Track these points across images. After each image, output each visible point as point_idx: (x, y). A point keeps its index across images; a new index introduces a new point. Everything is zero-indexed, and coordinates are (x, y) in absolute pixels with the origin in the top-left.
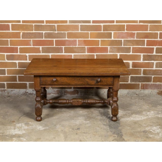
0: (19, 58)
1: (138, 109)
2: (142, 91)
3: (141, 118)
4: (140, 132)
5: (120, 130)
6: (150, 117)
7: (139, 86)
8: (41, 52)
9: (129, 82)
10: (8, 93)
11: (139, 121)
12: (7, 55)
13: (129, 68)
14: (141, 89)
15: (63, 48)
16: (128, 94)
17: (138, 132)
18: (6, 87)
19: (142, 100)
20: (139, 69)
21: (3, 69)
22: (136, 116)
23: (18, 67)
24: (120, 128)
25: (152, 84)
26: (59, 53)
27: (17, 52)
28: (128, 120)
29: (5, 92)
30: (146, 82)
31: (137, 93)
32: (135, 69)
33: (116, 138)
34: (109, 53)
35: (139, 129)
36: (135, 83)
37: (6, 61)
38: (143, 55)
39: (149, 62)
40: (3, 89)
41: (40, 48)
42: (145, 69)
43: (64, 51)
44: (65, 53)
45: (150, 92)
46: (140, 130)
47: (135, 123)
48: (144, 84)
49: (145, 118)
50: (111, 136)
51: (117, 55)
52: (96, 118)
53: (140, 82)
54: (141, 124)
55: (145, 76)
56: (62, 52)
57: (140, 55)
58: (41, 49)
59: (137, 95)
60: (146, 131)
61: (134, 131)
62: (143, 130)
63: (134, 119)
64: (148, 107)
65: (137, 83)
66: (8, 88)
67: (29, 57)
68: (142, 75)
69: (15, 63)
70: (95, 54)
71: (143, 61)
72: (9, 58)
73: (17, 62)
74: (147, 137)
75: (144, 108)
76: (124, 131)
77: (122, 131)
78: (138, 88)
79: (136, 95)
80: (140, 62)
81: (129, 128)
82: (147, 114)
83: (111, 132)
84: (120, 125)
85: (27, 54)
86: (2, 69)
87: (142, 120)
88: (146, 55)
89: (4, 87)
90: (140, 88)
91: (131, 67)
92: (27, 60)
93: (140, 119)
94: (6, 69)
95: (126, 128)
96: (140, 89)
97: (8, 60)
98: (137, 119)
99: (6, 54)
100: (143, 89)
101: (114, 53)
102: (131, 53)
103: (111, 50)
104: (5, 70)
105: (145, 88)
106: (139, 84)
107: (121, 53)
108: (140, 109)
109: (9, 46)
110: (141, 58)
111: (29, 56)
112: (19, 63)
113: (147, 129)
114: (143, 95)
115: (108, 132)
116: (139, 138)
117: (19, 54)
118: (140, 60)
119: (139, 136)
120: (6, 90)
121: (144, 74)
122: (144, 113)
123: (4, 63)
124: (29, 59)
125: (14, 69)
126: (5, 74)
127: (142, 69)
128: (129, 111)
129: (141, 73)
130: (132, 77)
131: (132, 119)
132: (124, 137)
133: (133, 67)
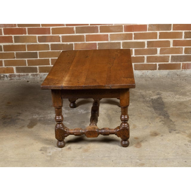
0: (52, 39)
1: (182, 90)
2: (184, 71)
3: (186, 98)
4: (187, 113)
5: (166, 112)
7: (180, 66)
8: (75, 32)
9: (170, 62)
10: (41, 78)
11: (184, 102)
12: (38, 37)
13: (170, 47)
14: (182, 69)
15: (98, 27)
16: (168, 74)
17: (185, 113)
18: (38, 71)
19: (183, 81)
20: (180, 48)
21: (35, 51)
22: (181, 97)
23: (50, 49)
24: (165, 109)
26: (94, 32)
27: (50, 34)
28: (173, 101)
29: (38, 76)
30: (188, 61)
31: (178, 73)
32: (176, 48)
33: (163, 119)
34: (148, 32)
35: (185, 110)
36: (175, 63)
37: (38, 43)
38: (185, 32)
40: (35, 73)
41: (73, 28)
42: (187, 48)
43: (99, 31)
44: (100, 32)
46: (187, 111)
47: (181, 104)
48: (185, 64)
49: (190, 98)
50: (157, 117)
51: (157, 33)
52: (138, 100)
53: (181, 61)
54: (187, 105)
55: (186, 55)
56: (98, 32)
57: (182, 33)
58: (75, 29)
59: (178, 75)
61: (180, 111)
63: (179, 100)
65: (178, 63)
66: (40, 72)
67: (62, 38)
68: (183, 54)
69: (48, 45)
70: (133, 33)
71: (184, 39)
72: (41, 39)
73: (50, 43)
75: (188, 89)
76: (169, 112)
78: (179, 68)
79: (177, 76)
80: (182, 40)
81: (174, 109)
83: (156, 113)
84: (164, 106)
85: (60, 35)
87: (187, 101)
88: (188, 32)
89: (37, 72)
90: (181, 68)
91: (171, 46)
92: (60, 41)
93: (185, 100)
94: (38, 52)
95: (171, 109)
96: (181, 69)
97: (40, 41)
98: (182, 100)
99: (37, 35)
100: (185, 68)
101: (153, 31)
102: (172, 31)
103: (150, 28)
104: (37, 53)
105: (186, 67)
106: (180, 64)
107: (161, 30)
108: (184, 90)
109: (40, 26)
110: (182, 36)
111: (62, 36)
112: (52, 45)
114: (184, 76)
115: (153, 113)
116: (187, 118)
117: (51, 35)
118: (182, 38)
119: (186, 116)
120: (38, 74)
121: (186, 52)
122: (188, 94)
123: (35, 45)
124: (62, 40)
125: (47, 51)
126: (37, 58)
127: (184, 47)
128: (172, 92)
129: (182, 52)
130: (172, 57)
131: (176, 100)
132: (171, 118)
133: (173, 46)
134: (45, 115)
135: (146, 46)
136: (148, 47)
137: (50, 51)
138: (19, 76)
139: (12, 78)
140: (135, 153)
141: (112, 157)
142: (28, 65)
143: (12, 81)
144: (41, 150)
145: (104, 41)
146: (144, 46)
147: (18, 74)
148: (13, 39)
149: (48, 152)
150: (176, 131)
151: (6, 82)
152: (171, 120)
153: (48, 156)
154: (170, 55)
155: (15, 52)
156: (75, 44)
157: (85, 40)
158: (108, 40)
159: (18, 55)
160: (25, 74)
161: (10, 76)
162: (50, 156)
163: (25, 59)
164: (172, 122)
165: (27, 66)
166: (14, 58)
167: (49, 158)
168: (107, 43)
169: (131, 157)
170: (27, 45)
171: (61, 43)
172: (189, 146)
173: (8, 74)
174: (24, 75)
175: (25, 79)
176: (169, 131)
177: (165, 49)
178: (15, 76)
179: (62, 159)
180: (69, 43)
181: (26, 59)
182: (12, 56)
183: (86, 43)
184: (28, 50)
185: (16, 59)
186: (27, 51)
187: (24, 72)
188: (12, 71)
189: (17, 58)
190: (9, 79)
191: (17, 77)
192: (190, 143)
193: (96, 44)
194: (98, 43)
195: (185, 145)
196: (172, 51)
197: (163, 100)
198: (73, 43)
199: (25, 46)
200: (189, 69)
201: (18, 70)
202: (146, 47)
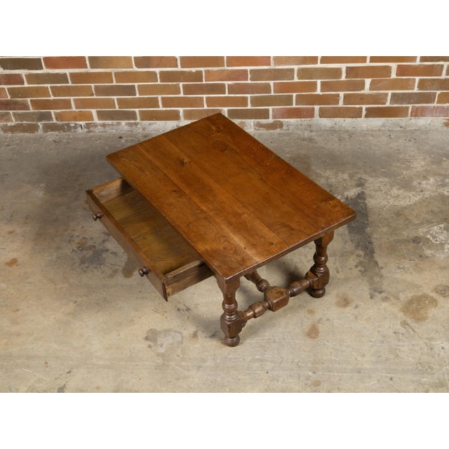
0: (161, 62)
1: (404, 172)
2: (414, 121)
3: (410, 197)
5: (369, 237)
6: (427, 194)
7: (408, 110)
9: (388, 104)
10: (144, 129)
11: (405, 208)
12: (135, 58)
13: (390, 77)
14: (411, 116)
16: (383, 126)
17: (404, 241)
18: (138, 117)
19: (411, 144)
20: (410, 79)
21: (130, 84)
22: (400, 192)
23: (159, 80)
24: (368, 229)
25: (434, 107)
28: (385, 206)
29: (138, 126)
30: (424, 103)
31: (403, 124)
32: (402, 79)
33: (362, 259)
35: (405, 234)
36: (399, 105)
37: (135, 69)
39: (433, 65)
40: (133, 121)
42: (424, 79)
45: (429, 121)
46: (408, 237)
47: (399, 213)
48: (418, 108)
49: (417, 198)
50: (352, 253)
53: (409, 103)
54: (410, 217)
55: (422, 91)
59: (401, 127)
60: (419, 238)
61: (396, 237)
62: (413, 234)
63: (396, 203)
64: (423, 163)
65: (404, 106)
66: (142, 120)
67: (181, 61)
68: (416, 90)
69: (154, 73)
71: (420, 63)
72: (140, 63)
73: (157, 70)
74: (420, 256)
75: (416, 168)
76: (375, 239)
77: (373, 240)
78: (406, 115)
79: (400, 129)
80: (415, 66)
81: (385, 229)
82: (422, 186)
83: (352, 241)
84: (368, 220)
86: (128, 86)
87: (411, 205)
89: (136, 119)
90: (409, 115)
91: (393, 76)
92: (177, 66)
93: (407, 202)
94: (136, 84)
95: (380, 230)
96: (409, 117)
97: (138, 66)
98: (402, 203)
99: (133, 56)
100: (416, 116)
104: (134, 86)
105: (419, 114)
106: (408, 108)
108: (409, 172)
110: (416, 57)
111: (181, 58)
112: (161, 73)
113: (421, 232)
114: (413, 128)
115: (347, 242)
116: (405, 258)
118: (415, 60)
119: (405, 252)
120: (138, 123)
121: (420, 87)
122: (415, 183)
123: (131, 73)
124: (181, 64)
125: (152, 83)
126: (135, 95)
127: (417, 79)
128: (385, 177)
129: (414, 86)
130: (393, 95)
131: (392, 201)
132: (377, 257)
133: (397, 75)
135: (344, 75)
136: (346, 77)
137: (159, 83)
138: (104, 125)
139: (92, 129)
140: (306, 351)
141: (267, 361)
142: (119, 108)
143: (91, 134)
144: (147, 339)
145: (263, 65)
146: (340, 76)
147: (101, 122)
148: (87, 62)
149: (159, 343)
150: (384, 295)
151: (80, 136)
152: (376, 263)
153: (158, 355)
154: (390, 92)
155: (93, 85)
156: (206, 71)
157: (225, 64)
158: (269, 64)
159: (99, 91)
160: (115, 122)
161: (88, 126)
162: (163, 355)
163: (113, 97)
164: (377, 270)
165: (117, 109)
166: (92, 95)
167: (160, 361)
168: (267, 70)
169: (299, 364)
170: (115, 73)
171: (179, 69)
172: (401, 335)
173: (83, 123)
174: (112, 125)
175: (114, 131)
176: (370, 294)
177: (380, 81)
178: (96, 126)
179: (183, 364)
180: (194, 70)
181: (115, 98)
182: (88, 91)
183: (228, 70)
184: (117, 82)
185: (95, 97)
186: (115, 83)
187: (112, 119)
188: (90, 117)
189: (97, 95)
190: (86, 130)
191: (99, 127)
192: (403, 329)
193: (246, 71)
194: (251, 71)
195: (395, 333)
196: (394, 84)
197: (366, 202)
198: (202, 69)
199: (110, 74)
200: (424, 116)
201: (102, 115)
202: (343, 78)
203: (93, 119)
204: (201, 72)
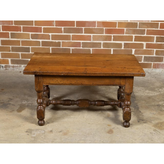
0: (43, 37)
1: (151, 86)
2: (154, 70)
3: (154, 93)
5: (136, 104)
6: (162, 93)
7: (151, 65)
8: (63, 32)
9: (142, 62)
12: (31, 34)
13: (143, 48)
14: (153, 68)
15: (83, 28)
17: (153, 106)
19: (154, 78)
20: (152, 50)
21: (28, 47)
22: (150, 92)
23: (41, 45)
24: (136, 101)
25: (163, 64)
26: (79, 33)
27: (41, 32)
28: (143, 95)
30: (158, 62)
31: (149, 71)
32: (148, 50)
33: (133, 110)
34: (125, 35)
35: (153, 104)
36: (148, 62)
37: (31, 40)
38: (156, 37)
39: (161, 44)
41: (62, 28)
42: (158, 50)
43: (84, 32)
44: (84, 33)
45: (161, 71)
46: (154, 104)
47: (149, 98)
48: (156, 64)
49: (158, 94)
51: (133, 36)
52: (114, 92)
53: (152, 61)
54: (155, 99)
55: (157, 56)
56: (82, 33)
57: (154, 37)
58: (63, 29)
59: (149, 73)
60: (159, 105)
61: (149, 104)
62: (157, 104)
63: (148, 95)
64: (159, 84)
67: (51, 37)
68: (154, 55)
69: (39, 42)
70: (112, 35)
71: (156, 43)
72: (33, 37)
73: (41, 40)
74: (161, 110)
75: (156, 85)
76: (139, 104)
78: (151, 67)
79: (148, 74)
80: (153, 44)
81: (144, 102)
82: (159, 90)
84: (135, 99)
85: (50, 34)
86: (27, 47)
87: (155, 95)
88: (159, 37)
90: (152, 67)
91: (145, 48)
92: (49, 39)
93: (153, 94)
94: (30, 47)
95: (141, 102)
96: (152, 68)
97: (32, 38)
98: (151, 95)
99: (30, 33)
100: (155, 68)
101: (130, 34)
102: (145, 35)
103: (127, 32)
104: (29, 48)
105: (156, 67)
106: (151, 64)
107: (136, 34)
108: (153, 86)
109: (33, 26)
110: (154, 40)
111: (52, 35)
112: (42, 42)
113: (160, 103)
114: (154, 74)
117: (42, 33)
118: (154, 42)
119: (153, 109)
121: (156, 54)
122: (156, 89)
123: (28, 41)
124: (51, 38)
125: (38, 47)
126: (29, 52)
127: (155, 50)
128: (143, 87)
129: (154, 53)
130: (145, 57)
131: (146, 94)
132: (140, 110)
133: (146, 48)
134: (33, 102)
135: (123, 47)
136: (124, 48)
137: (41, 47)
138: (13, 67)
139: (7, 68)
140: (107, 138)
141: (87, 140)
142: (21, 58)
143: (7, 70)
144: (27, 132)
145: (88, 40)
146: (121, 47)
147: (12, 65)
148: (10, 35)
149: (32, 133)
150: (144, 121)
151: (2, 71)
152: (140, 112)
153: (32, 137)
154: (143, 56)
155: (11, 46)
156: (62, 42)
157: (71, 39)
158: (90, 40)
159: (13, 49)
160: (18, 65)
161: (6, 67)
162: (34, 137)
163: (19, 53)
164: (141, 113)
165: (21, 59)
166: (10, 51)
167: (33, 139)
168: (89, 42)
169: (104, 142)
170: (22, 41)
171: (51, 40)
172: (153, 134)
173: (3, 65)
174: (17, 67)
175: (18, 70)
176: (138, 121)
177: (139, 50)
178: (9, 67)
179: (45, 140)
180: (57, 41)
181: (20, 53)
182: (8, 49)
183: (72, 42)
184: (22, 46)
185: (11, 52)
186: (21, 46)
187: (18, 64)
189: (12, 52)
190: (5, 69)
191: (11, 67)
192: (154, 132)
193: (80, 43)
194: (82, 43)
195: (151, 133)
196: (145, 52)
197: (134, 94)
198: (61, 41)
199: (19, 41)
200: (158, 68)
201: (13, 62)
202: (123, 48)
203: (8, 63)
204: (60, 42)
